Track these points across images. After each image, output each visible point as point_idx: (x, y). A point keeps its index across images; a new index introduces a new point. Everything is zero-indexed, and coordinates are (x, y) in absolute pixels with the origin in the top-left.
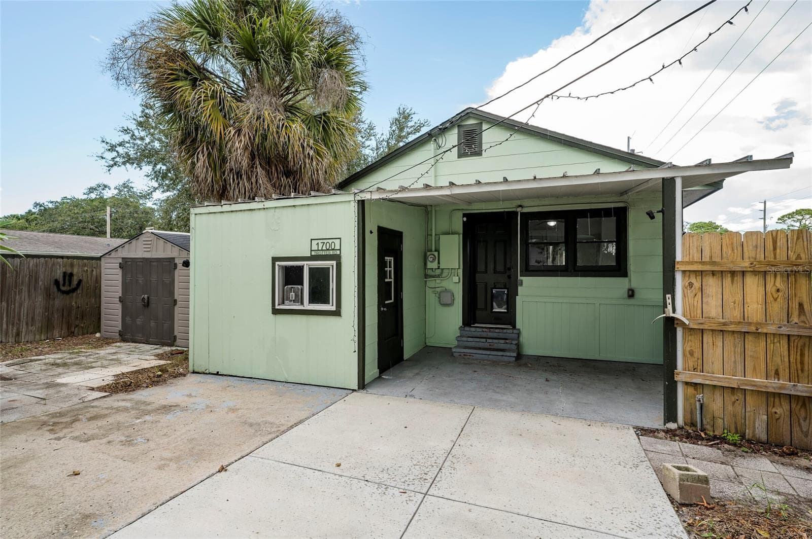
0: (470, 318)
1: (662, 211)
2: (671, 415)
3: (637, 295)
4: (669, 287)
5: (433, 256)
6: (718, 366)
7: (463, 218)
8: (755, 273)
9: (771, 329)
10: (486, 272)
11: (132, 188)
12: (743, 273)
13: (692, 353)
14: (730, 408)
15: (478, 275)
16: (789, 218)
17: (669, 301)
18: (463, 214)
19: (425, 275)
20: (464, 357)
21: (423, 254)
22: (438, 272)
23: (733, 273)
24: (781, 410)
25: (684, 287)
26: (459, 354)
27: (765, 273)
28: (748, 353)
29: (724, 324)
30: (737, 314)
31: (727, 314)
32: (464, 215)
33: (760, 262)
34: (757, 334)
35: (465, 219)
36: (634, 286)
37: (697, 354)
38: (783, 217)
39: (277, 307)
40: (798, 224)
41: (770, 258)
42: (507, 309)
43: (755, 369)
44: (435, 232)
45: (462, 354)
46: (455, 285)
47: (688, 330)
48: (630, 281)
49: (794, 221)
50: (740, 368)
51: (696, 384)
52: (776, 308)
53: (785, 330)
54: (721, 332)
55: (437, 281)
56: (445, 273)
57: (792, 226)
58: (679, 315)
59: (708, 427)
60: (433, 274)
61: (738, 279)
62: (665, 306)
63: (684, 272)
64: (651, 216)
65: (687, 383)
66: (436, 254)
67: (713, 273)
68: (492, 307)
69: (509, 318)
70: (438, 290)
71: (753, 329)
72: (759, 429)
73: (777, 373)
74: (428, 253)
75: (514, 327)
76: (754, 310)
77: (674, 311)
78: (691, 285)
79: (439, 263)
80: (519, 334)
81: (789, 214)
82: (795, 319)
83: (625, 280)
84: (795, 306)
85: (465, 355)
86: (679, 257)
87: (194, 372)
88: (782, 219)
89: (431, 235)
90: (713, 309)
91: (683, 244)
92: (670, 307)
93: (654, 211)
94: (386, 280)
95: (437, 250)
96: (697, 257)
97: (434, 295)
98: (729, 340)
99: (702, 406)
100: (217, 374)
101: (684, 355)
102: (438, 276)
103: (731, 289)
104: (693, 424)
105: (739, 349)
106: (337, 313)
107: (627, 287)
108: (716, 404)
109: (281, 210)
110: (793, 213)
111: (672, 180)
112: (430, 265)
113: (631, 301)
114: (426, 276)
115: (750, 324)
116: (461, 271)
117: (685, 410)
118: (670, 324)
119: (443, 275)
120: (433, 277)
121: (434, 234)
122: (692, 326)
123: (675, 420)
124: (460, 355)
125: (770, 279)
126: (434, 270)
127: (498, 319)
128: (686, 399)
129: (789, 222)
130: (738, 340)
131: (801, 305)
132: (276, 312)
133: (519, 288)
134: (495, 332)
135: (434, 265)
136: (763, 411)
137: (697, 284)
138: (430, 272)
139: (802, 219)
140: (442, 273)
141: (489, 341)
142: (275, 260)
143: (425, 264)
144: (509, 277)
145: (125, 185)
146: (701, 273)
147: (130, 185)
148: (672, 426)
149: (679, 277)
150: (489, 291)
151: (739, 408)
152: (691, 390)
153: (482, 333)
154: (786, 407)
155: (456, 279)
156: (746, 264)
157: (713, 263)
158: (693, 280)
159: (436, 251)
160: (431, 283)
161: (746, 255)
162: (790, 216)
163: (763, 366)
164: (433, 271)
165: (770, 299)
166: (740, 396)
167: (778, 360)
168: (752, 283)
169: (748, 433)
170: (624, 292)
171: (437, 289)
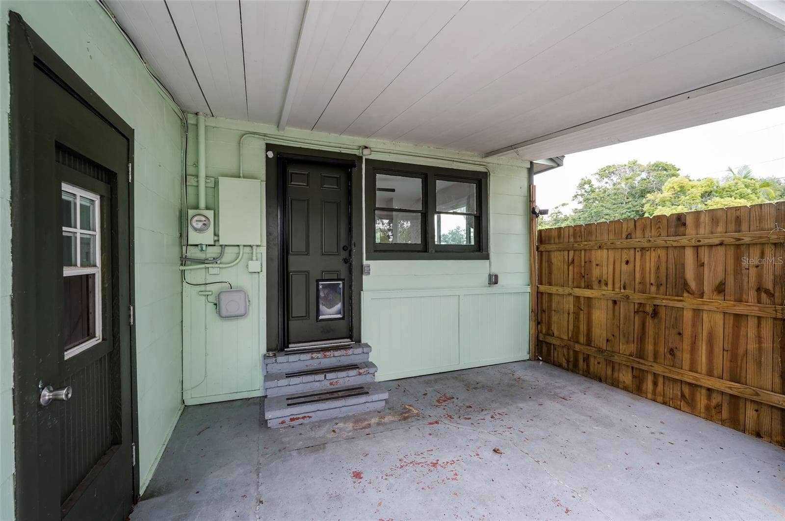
0: (280, 335)
3: (499, 281)
5: (203, 219)
7: (267, 150)
10: (307, 252)
15: (292, 259)
18: (267, 144)
19: (181, 257)
20: (293, 423)
21: (177, 213)
22: (212, 252)
26: (281, 420)
32: (269, 147)
35: (271, 154)
36: (495, 270)
42: (343, 313)
44: (206, 167)
45: (287, 420)
46: (252, 277)
48: (491, 264)
55: (211, 271)
56: (229, 254)
60: (201, 256)
66: (210, 214)
68: (318, 312)
69: (350, 328)
70: (214, 288)
74: (191, 212)
75: (358, 342)
79: (216, 234)
83: (488, 263)
85: (292, 420)
89: (197, 177)
94: (68, 272)
95: (213, 207)
97: (203, 298)
102: (215, 260)
107: (489, 271)
112: (194, 237)
113: (494, 289)
114: (184, 260)
116: (263, 250)
119: (224, 259)
120: (202, 262)
121: (202, 174)
124: (283, 423)
126: (204, 248)
127: (329, 331)
133: (365, 278)
134: (334, 356)
135: (207, 237)
138: (193, 253)
140: (222, 254)
141: (330, 376)
143: (183, 235)
144: (347, 260)
150: (312, 286)
153: (311, 362)
155: (254, 265)
159: (207, 208)
160: (196, 274)
164: (202, 250)
170: (484, 278)
171: (209, 288)
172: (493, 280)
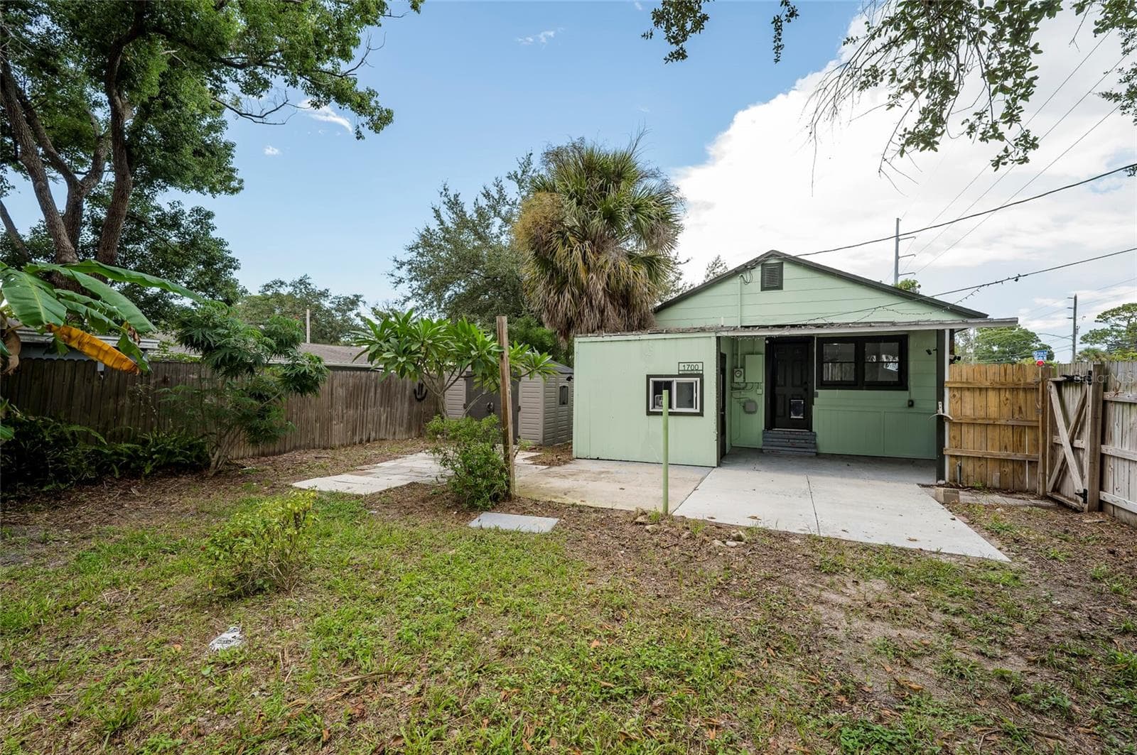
0: (771, 423)
1: (936, 350)
2: (941, 476)
3: (915, 405)
4: (941, 397)
5: (740, 372)
6: (971, 445)
7: (765, 341)
8: (994, 389)
9: (1003, 422)
10: (785, 385)
11: (310, 284)
12: (987, 389)
13: (954, 437)
14: (978, 469)
15: (777, 388)
16: (1113, 316)
17: (940, 406)
19: (731, 387)
22: (743, 385)
23: (980, 389)
24: (1008, 469)
25: (950, 398)
26: (768, 451)
27: (1000, 389)
28: (989, 436)
29: (975, 419)
30: (983, 414)
31: (977, 414)
32: (767, 339)
33: (997, 383)
34: (994, 425)
35: (767, 342)
36: (913, 397)
37: (958, 438)
38: (1105, 313)
39: (651, 410)
40: (1125, 323)
41: (1003, 380)
42: (804, 416)
43: (993, 446)
44: (741, 352)
45: (770, 451)
46: (759, 397)
47: (952, 423)
48: (910, 393)
49: (1120, 319)
50: (984, 445)
51: (957, 456)
52: (1006, 410)
53: (1010, 423)
54: (973, 424)
55: (742, 393)
56: (749, 387)
57: (1118, 325)
58: (946, 414)
59: (965, 482)
60: (739, 387)
61: (984, 392)
62: (938, 408)
63: (950, 388)
64: (929, 352)
65: (951, 456)
66: (742, 370)
67: (968, 389)
68: (790, 415)
69: (807, 424)
70: (743, 400)
71: (992, 422)
72: (995, 481)
73: (1006, 447)
74: (735, 370)
75: (811, 431)
76: (993, 411)
77: (943, 412)
78: (954, 396)
79: (744, 378)
80: (815, 435)
81: (1113, 310)
82: (1016, 416)
83: (907, 392)
84: (1016, 409)
85: (772, 451)
86: (947, 379)
87: (577, 458)
88: (1103, 317)
89: (737, 354)
90: (968, 411)
91: (950, 371)
92: (941, 409)
93: (931, 350)
95: (743, 367)
96: (958, 379)
97: (739, 404)
98: (977, 428)
99: (960, 467)
100: (598, 459)
101: (950, 439)
102: (743, 389)
103: (979, 399)
104: (955, 481)
105: (983, 434)
106: (701, 414)
107: (908, 398)
108: (969, 467)
109: (654, 341)
110: (1119, 309)
111: (943, 331)
112: (736, 380)
113: (911, 410)
115: (990, 419)
116: (764, 385)
117: (950, 472)
118: (941, 420)
119: (747, 388)
120: (739, 389)
121: (740, 354)
122: (955, 421)
123: (944, 479)
125: (1002, 393)
126: (740, 384)
127: (796, 424)
128: (951, 465)
129: (1113, 320)
130: (983, 428)
131: (1020, 408)
132: (649, 413)
133: (815, 399)
134: (798, 434)
135: (740, 379)
136: (997, 470)
137: (958, 395)
138: (736, 385)
139: (1131, 317)
140: (746, 386)
141: (790, 440)
142: (649, 377)
143: (732, 379)
144: (806, 390)
145: (301, 282)
146: (961, 389)
147: (307, 281)
148: (941, 482)
149: (947, 391)
150: (788, 402)
151: (983, 468)
152: (954, 460)
153: (784, 435)
154: (1011, 467)
155: (760, 391)
156: (988, 384)
157: (967, 382)
158: (956, 393)
159: (741, 368)
160: (737, 395)
161: (988, 378)
162: (1115, 312)
163: (998, 443)
165: (1002, 404)
166: (984, 462)
167: (1006, 440)
168: (991, 394)
169: (989, 484)
170: (905, 402)
171: (741, 400)
172: (911, 404)
